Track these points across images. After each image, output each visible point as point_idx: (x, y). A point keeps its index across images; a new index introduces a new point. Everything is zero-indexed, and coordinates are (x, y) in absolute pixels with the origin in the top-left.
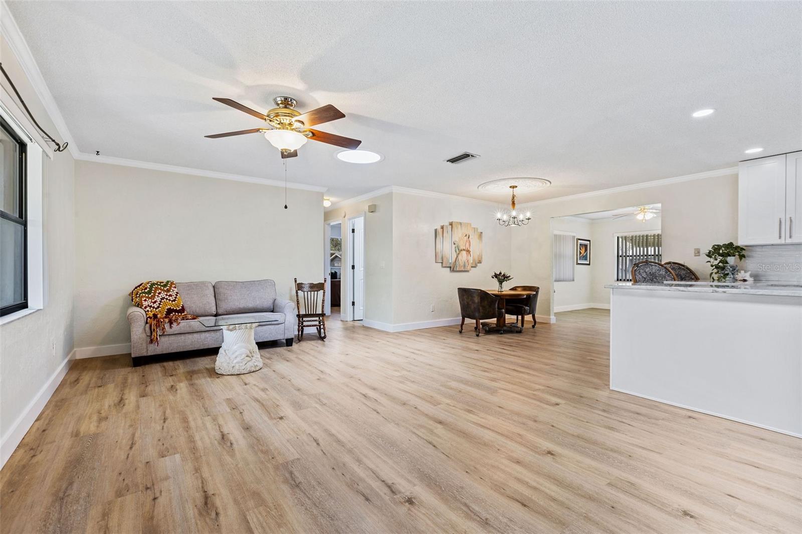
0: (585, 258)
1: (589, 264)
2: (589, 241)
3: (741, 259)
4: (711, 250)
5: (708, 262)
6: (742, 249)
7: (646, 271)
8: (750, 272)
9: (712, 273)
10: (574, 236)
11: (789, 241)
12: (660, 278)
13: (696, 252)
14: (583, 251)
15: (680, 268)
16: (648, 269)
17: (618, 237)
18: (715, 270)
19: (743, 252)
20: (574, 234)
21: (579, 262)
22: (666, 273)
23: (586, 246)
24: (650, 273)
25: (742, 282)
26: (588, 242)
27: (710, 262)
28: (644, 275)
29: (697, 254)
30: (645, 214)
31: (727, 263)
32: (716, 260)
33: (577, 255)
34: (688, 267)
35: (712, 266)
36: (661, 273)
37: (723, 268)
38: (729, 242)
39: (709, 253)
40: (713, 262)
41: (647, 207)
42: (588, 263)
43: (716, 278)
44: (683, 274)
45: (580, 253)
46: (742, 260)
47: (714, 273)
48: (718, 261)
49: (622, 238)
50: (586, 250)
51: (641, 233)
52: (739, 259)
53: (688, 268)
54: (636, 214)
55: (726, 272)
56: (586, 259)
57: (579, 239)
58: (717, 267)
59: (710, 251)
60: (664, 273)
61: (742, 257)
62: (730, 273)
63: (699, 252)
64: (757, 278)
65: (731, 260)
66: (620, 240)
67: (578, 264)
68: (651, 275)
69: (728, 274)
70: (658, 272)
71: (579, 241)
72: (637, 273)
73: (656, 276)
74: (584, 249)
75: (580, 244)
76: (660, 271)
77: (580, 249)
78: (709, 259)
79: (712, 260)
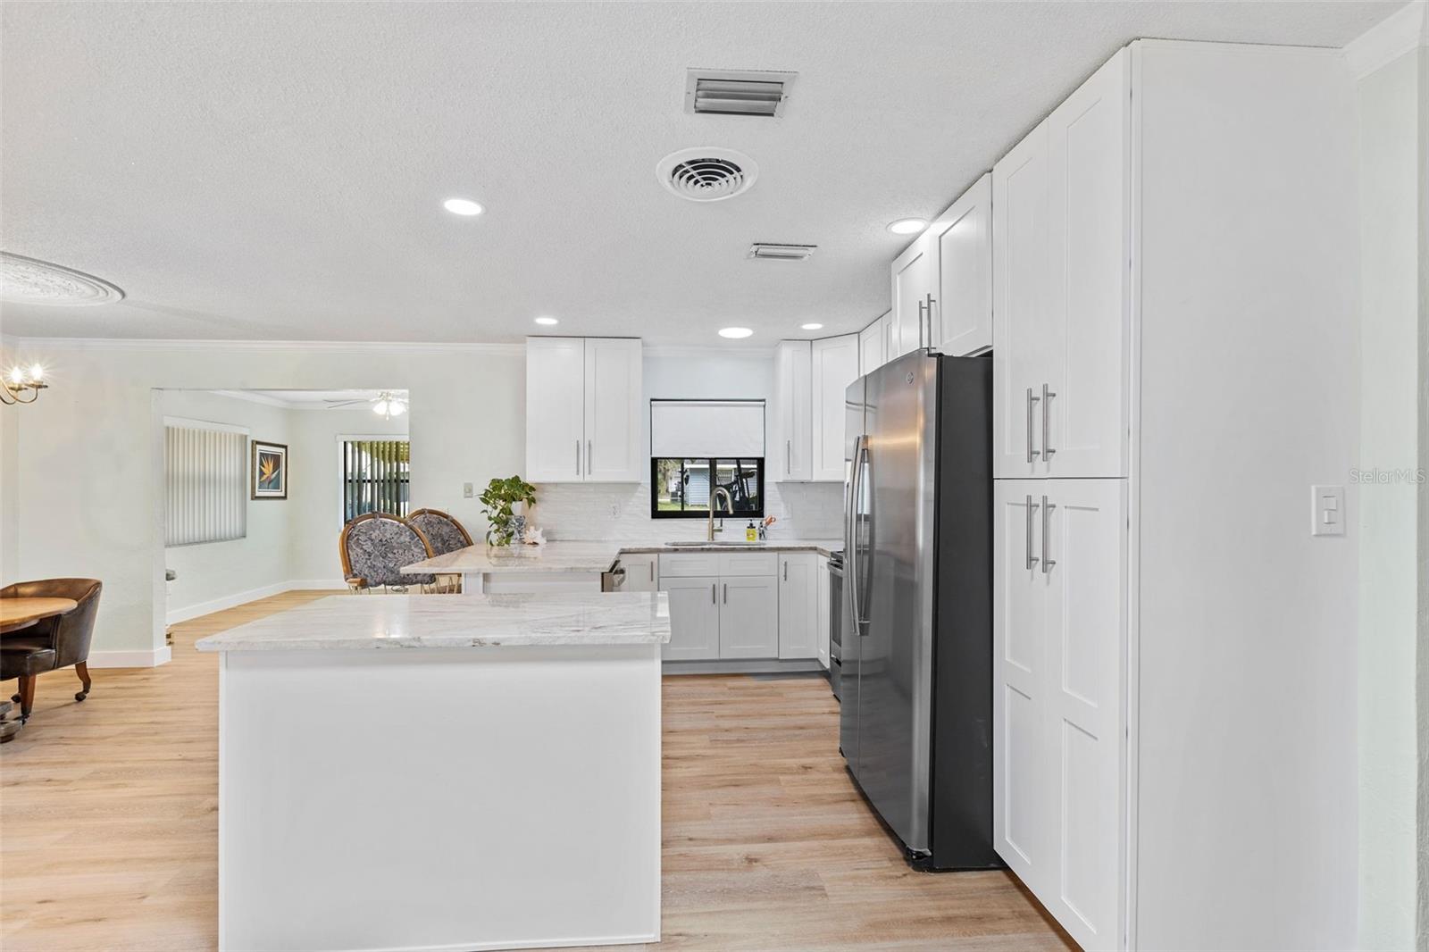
0: (275, 484)
1: (285, 498)
2: (285, 447)
3: (530, 506)
4: (488, 488)
5: (483, 512)
6: (532, 489)
7: (373, 537)
8: (541, 529)
9: (489, 533)
10: (246, 436)
11: (588, 479)
12: (401, 551)
13: (467, 490)
14: (268, 469)
15: (440, 522)
16: (377, 532)
17: (345, 443)
18: (495, 527)
19: (533, 494)
20: (245, 432)
21: (258, 494)
22: (412, 539)
23: (276, 458)
24: (381, 541)
25: (531, 547)
26: (283, 450)
27: (486, 511)
28: (368, 547)
29: (468, 495)
30: (388, 405)
31: (511, 513)
32: (496, 508)
33: (253, 478)
34: (455, 518)
35: (490, 519)
36: (402, 539)
37: (506, 523)
38: (514, 476)
39: (485, 495)
40: (491, 512)
41: (392, 392)
42: (282, 494)
43: (495, 543)
44: (446, 533)
45: (262, 473)
46: (532, 507)
47: (492, 533)
48: (498, 510)
49: (352, 443)
50: (276, 466)
51: (388, 439)
52: (527, 505)
53: (453, 521)
54: (373, 402)
55: (510, 530)
56: (277, 487)
57: (258, 443)
58: (497, 521)
59: (487, 490)
60: (407, 539)
61: (532, 501)
62: (516, 531)
63: (470, 491)
64: (550, 538)
65: (517, 507)
66: (349, 447)
67: (254, 498)
68: (383, 545)
69: (512, 534)
70: (395, 538)
71: (259, 447)
72: (352, 542)
73: (394, 548)
74: (271, 465)
75: (262, 455)
76: (401, 535)
77: (261, 464)
78: (484, 506)
79: (489, 508)
